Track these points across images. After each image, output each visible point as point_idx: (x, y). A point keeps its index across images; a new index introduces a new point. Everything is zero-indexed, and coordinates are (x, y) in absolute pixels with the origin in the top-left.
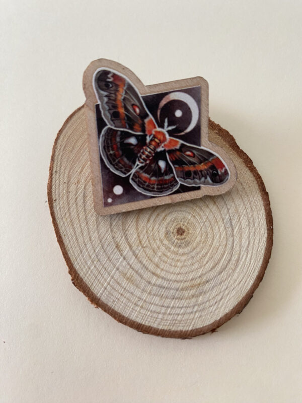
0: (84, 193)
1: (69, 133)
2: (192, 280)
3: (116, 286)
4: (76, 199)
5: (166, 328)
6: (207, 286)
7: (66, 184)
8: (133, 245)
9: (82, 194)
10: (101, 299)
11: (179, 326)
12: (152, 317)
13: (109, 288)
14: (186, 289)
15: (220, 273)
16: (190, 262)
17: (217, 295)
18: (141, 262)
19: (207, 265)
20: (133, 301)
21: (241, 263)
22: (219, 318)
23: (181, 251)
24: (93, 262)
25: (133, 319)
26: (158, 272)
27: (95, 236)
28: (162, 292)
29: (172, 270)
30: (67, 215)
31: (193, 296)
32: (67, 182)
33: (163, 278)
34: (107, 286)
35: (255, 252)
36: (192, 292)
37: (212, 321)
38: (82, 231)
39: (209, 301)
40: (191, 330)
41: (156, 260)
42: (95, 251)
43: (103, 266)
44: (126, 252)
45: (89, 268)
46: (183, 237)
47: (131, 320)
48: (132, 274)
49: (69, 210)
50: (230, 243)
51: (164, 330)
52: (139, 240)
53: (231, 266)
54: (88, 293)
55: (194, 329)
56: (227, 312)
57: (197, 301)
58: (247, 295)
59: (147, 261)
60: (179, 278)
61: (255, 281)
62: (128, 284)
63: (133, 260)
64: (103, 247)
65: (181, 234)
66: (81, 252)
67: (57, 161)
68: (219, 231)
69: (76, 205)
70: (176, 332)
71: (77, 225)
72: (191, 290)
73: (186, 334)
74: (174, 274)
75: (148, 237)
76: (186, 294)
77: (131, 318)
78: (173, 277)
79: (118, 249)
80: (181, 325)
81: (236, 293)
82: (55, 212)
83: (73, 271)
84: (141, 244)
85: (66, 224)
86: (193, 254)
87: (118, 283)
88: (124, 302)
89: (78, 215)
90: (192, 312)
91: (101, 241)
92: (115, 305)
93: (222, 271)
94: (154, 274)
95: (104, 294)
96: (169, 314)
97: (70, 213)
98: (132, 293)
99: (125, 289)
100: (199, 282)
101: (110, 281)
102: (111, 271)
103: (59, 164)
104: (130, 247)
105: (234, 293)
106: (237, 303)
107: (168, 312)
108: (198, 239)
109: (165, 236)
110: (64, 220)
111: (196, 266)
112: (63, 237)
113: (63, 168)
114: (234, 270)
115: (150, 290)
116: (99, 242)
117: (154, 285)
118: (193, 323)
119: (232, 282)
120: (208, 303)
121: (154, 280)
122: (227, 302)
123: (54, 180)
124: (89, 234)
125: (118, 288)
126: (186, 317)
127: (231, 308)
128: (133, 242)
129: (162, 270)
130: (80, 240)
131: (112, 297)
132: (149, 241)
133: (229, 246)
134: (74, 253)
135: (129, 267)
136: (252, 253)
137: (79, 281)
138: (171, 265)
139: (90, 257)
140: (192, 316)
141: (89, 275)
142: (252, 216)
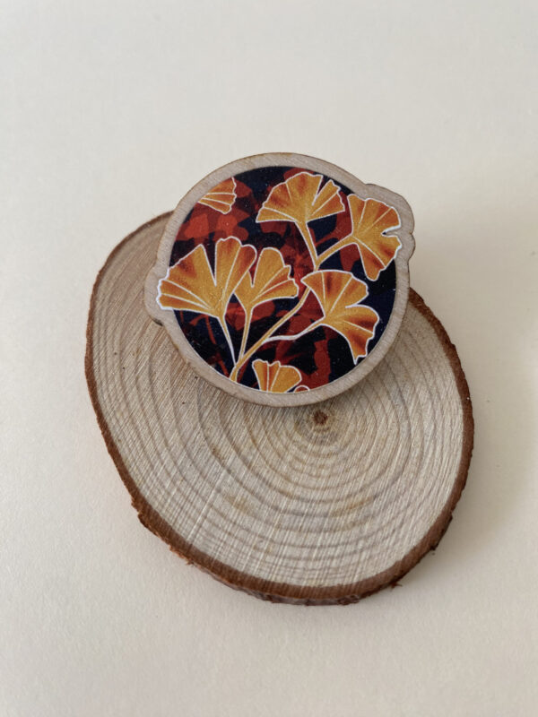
0: (150, 369)
1: (117, 274)
2: (349, 496)
3: (218, 520)
4: (137, 379)
5: (313, 584)
6: (375, 506)
7: (116, 356)
8: (242, 447)
9: (147, 369)
10: (194, 544)
11: (335, 578)
12: (286, 566)
13: (206, 524)
14: (341, 513)
15: (394, 480)
16: (341, 468)
17: (393, 518)
18: (258, 475)
19: (372, 469)
20: (250, 542)
21: (428, 461)
22: (402, 557)
23: (325, 450)
24: (174, 482)
25: (254, 574)
26: (290, 488)
27: (174, 438)
28: (299, 522)
29: (313, 482)
30: (123, 406)
31: (354, 524)
32: (118, 353)
33: (298, 498)
34: (203, 521)
35: (447, 441)
36: (352, 517)
37: (391, 564)
38: (150, 432)
39: (381, 529)
40: (358, 583)
41: (285, 468)
42: (175, 463)
43: (193, 488)
44: (230, 460)
45: (169, 494)
46: (326, 426)
47: (251, 577)
48: (245, 497)
49: (125, 397)
50: (404, 429)
51: (309, 587)
52: (252, 438)
53: (411, 467)
54: (169, 537)
55: (361, 580)
56: (414, 544)
57: (361, 532)
58: (443, 512)
59: (268, 472)
60: (326, 495)
61: (454, 489)
62: (239, 515)
63: (243, 473)
64: (189, 455)
65: (322, 423)
66: (152, 467)
67: (100, 320)
68: (384, 411)
69: (138, 388)
70: (332, 588)
71: (141, 421)
72: (348, 514)
73: (349, 591)
74: (318, 489)
75: (266, 432)
76: (341, 521)
77: (249, 573)
78: (316, 495)
79: (216, 457)
80: (338, 576)
81: (426, 511)
82: (102, 403)
83: (139, 501)
84: (256, 445)
85: (121, 422)
86: (346, 453)
87: (222, 515)
88: (235, 546)
89: (142, 405)
90: (355, 552)
91: (185, 446)
92: (220, 552)
93: (398, 478)
94: (282, 492)
95: (198, 535)
96: (317, 559)
97: (128, 405)
98: (248, 530)
99: (235, 523)
100: (360, 499)
101: (208, 511)
102: (208, 495)
103: (103, 324)
104: (238, 451)
105: (422, 511)
106: (429, 528)
107: (314, 556)
108: (351, 428)
109: (296, 428)
110: (118, 415)
111: (354, 472)
112: (118, 445)
113: (110, 330)
114: (417, 474)
115: (280, 521)
116: (182, 447)
117: (285, 512)
118: (359, 570)
119: (416, 494)
120: (380, 534)
121: (284, 503)
122: (413, 528)
123: (95, 350)
124: (164, 436)
125: (222, 522)
126: (346, 560)
127: (421, 537)
128: (242, 442)
129: (297, 484)
130: (149, 447)
131: (213, 540)
132: (269, 439)
133: (404, 435)
134: (139, 470)
135: (238, 484)
136: (443, 443)
137: (151, 518)
138: (310, 475)
139: (169, 474)
140: (355, 558)
141: (170, 505)
142: (435, 383)
